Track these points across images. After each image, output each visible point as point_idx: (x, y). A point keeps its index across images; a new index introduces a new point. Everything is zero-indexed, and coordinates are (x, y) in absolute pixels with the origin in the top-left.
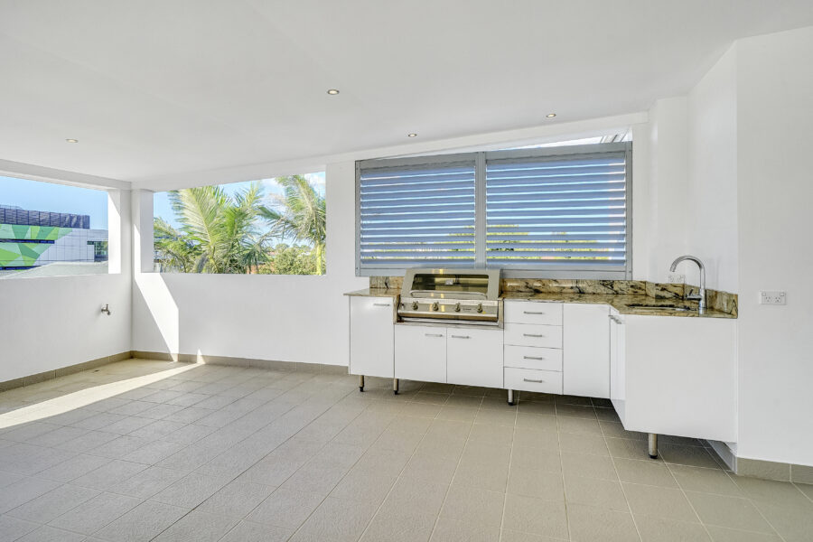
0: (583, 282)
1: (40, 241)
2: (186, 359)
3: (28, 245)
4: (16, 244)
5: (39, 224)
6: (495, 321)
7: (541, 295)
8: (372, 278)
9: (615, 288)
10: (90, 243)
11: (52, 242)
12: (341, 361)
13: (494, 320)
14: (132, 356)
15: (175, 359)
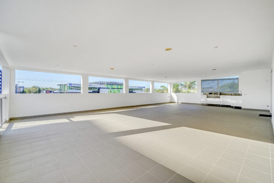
0: (232, 94)
1: (121, 89)
4: (117, 89)
6: (219, 97)
8: (203, 93)
14: (171, 102)
15: (176, 103)
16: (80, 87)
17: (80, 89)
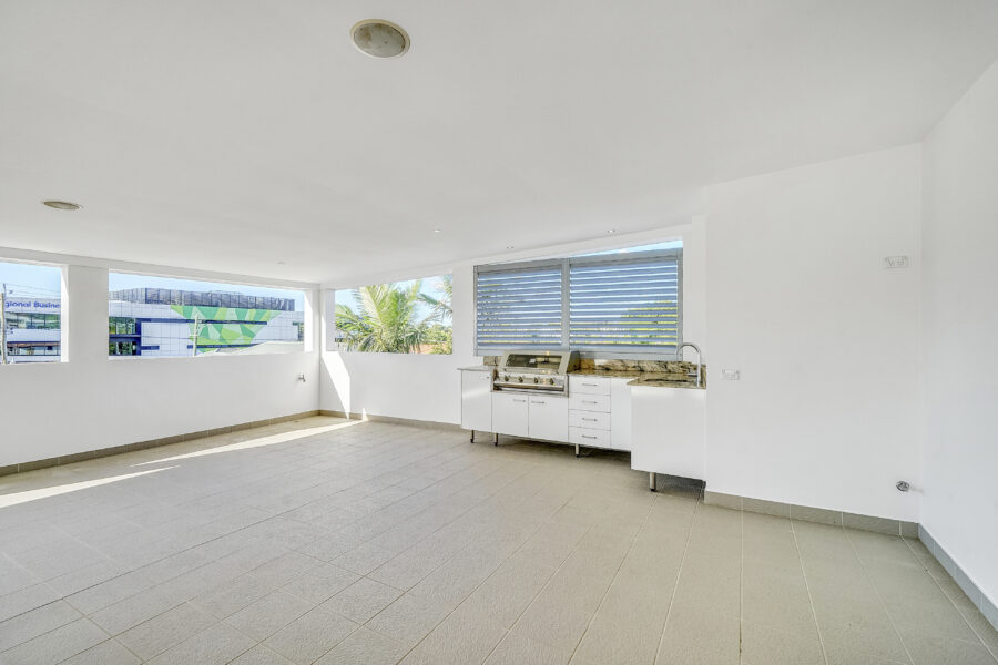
0: (643, 362)
1: (256, 323)
2: (354, 417)
3: (246, 325)
4: (238, 325)
5: (256, 307)
7: (610, 373)
8: (485, 357)
9: (669, 368)
10: (294, 324)
11: (266, 323)
12: (456, 421)
13: (562, 390)
14: (319, 413)
15: (348, 416)
16: (57, 317)
17: (57, 326)
